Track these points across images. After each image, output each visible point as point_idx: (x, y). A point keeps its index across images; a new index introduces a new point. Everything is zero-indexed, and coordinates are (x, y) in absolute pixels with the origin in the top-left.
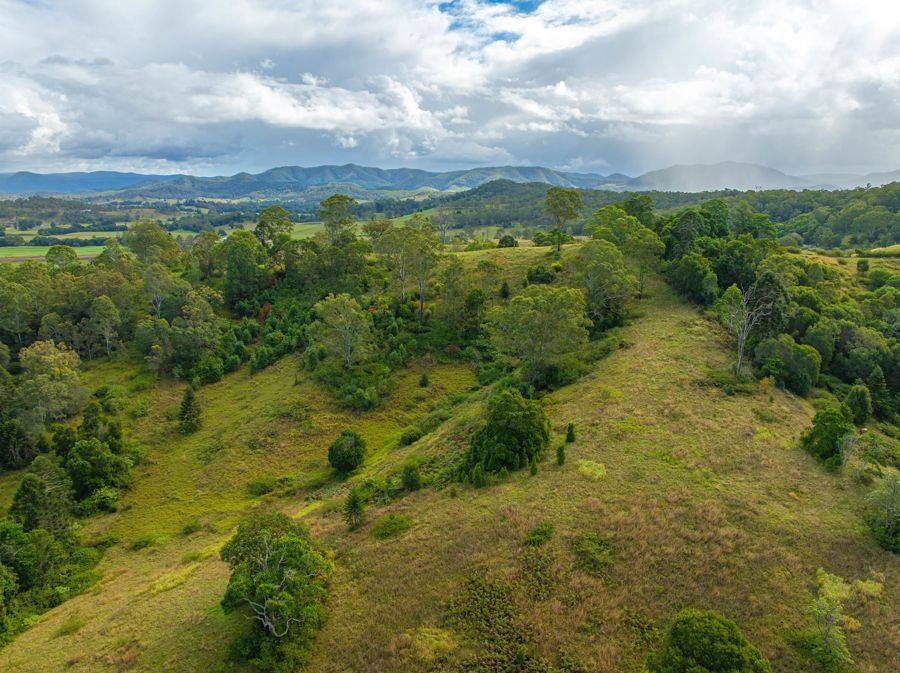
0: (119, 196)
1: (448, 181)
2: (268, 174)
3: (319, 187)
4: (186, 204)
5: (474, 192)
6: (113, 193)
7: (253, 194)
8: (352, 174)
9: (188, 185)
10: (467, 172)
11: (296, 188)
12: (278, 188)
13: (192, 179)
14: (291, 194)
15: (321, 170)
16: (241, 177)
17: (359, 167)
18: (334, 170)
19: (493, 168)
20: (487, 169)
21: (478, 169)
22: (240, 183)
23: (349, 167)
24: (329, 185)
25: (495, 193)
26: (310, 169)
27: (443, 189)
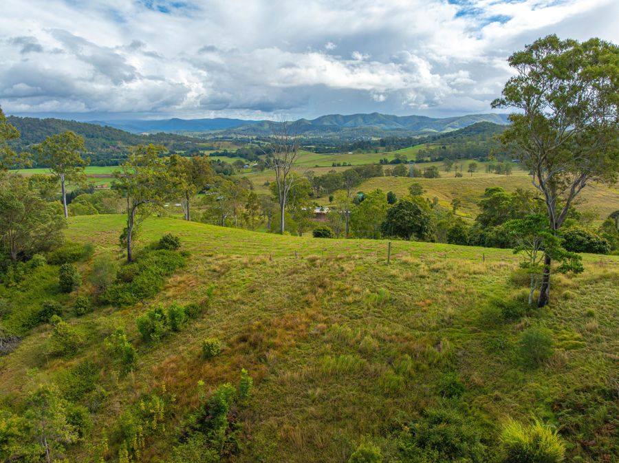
0: (221, 133)
1: (445, 124)
2: (319, 119)
3: (351, 129)
4: (257, 139)
5: (461, 131)
6: (218, 131)
7: (307, 133)
8: (375, 120)
9: (266, 127)
10: (459, 118)
11: (335, 129)
12: (324, 129)
13: (270, 123)
14: (331, 133)
15: (355, 116)
16: (301, 121)
17: (381, 115)
18: (364, 116)
19: (481, 115)
20: (476, 116)
21: (469, 116)
22: (300, 126)
23: (374, 115)
24: (358, 128)
25: (479, 132)
26: (347, 116)
27: (442, 130)
